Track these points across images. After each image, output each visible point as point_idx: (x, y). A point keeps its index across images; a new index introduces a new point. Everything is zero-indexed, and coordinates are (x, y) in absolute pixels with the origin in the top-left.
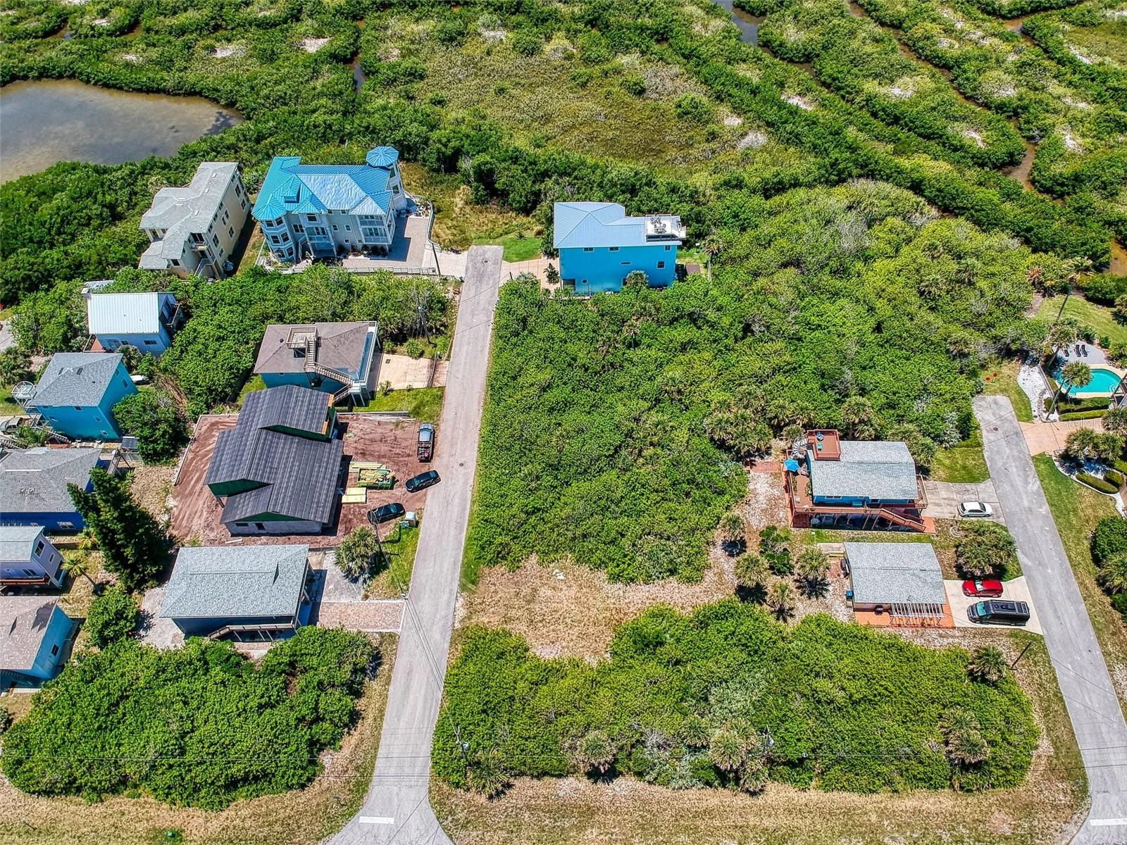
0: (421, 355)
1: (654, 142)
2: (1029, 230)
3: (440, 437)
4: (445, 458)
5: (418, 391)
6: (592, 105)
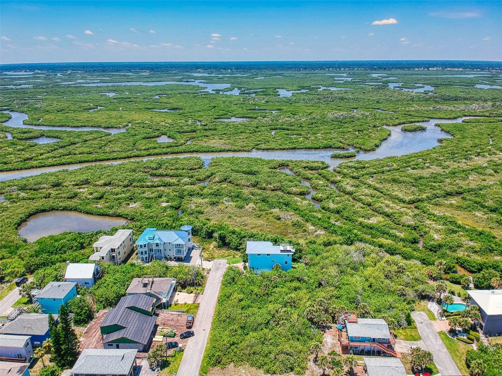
0: (192, 292)
1: (284, 232)
2: (424, 260)
3: (196, 320)
4: (197, 327)
5: (189, 304)
6: (262, 222)
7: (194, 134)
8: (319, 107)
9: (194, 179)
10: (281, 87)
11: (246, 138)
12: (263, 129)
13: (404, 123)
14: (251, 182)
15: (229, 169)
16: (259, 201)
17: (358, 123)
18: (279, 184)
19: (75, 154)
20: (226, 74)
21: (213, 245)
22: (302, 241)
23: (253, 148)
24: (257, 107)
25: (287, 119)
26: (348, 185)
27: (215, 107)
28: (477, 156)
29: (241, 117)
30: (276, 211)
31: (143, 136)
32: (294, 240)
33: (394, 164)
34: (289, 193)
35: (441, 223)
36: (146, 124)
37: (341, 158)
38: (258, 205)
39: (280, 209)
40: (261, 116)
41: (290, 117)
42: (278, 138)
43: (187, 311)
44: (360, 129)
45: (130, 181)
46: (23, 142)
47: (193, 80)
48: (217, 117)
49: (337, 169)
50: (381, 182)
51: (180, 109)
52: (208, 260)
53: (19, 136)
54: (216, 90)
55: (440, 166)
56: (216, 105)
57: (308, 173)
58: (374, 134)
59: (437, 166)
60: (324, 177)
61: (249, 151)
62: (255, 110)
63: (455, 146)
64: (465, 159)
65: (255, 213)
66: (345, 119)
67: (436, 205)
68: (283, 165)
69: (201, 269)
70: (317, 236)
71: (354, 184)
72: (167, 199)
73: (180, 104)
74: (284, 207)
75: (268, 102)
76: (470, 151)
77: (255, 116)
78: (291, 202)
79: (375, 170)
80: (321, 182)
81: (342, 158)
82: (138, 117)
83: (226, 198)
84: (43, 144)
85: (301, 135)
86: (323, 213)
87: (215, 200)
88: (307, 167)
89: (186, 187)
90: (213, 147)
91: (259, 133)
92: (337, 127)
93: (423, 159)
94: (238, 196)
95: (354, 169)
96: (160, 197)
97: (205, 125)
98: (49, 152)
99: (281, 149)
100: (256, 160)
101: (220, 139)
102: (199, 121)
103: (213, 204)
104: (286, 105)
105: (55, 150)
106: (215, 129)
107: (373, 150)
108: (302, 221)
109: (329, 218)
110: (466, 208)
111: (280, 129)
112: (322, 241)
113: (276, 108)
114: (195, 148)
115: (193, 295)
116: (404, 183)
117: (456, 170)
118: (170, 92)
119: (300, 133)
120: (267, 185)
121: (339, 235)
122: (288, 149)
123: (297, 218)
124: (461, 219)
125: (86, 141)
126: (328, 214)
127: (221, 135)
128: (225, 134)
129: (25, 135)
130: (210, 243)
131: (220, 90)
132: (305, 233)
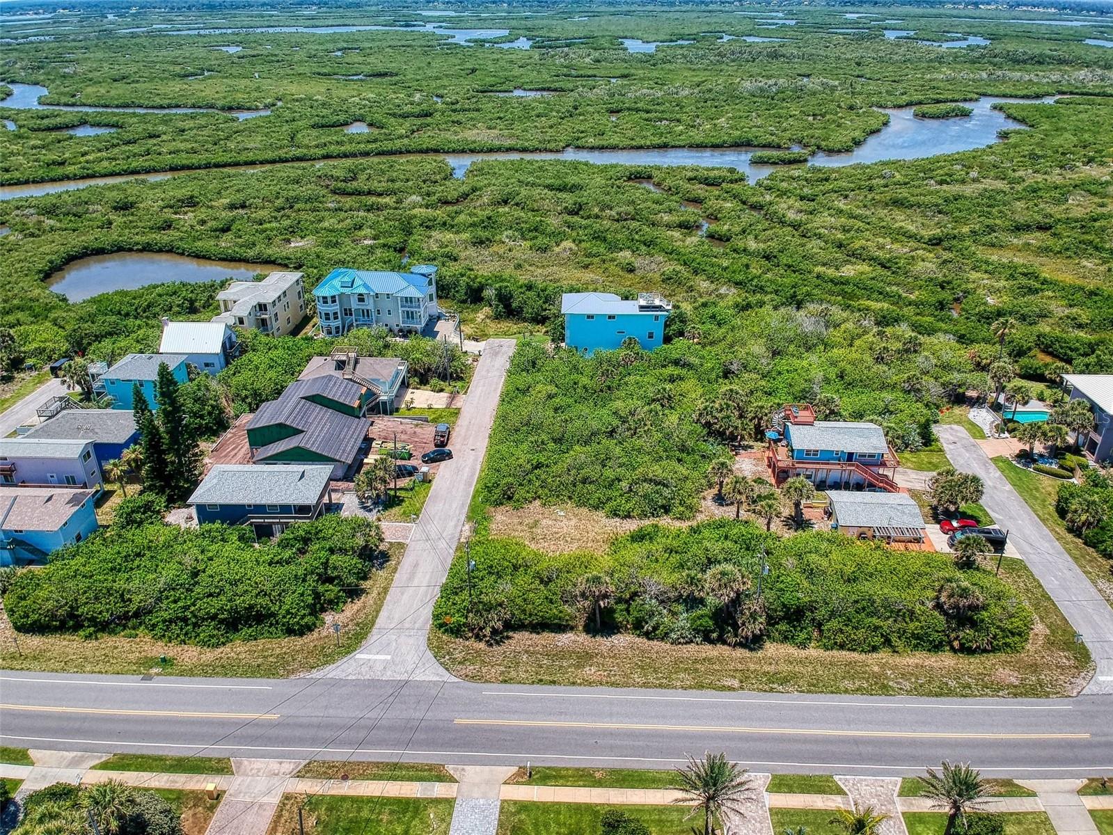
0: (440, 391)
2: (962, 336)
3: (454, 434)
4: (458, 447)
5: (437, 409)
6: (592, 276)
7: (429, 120)
8: (721, 71)
9: (434, 198)
10: (629, 34)
11: (551, 127)
12: (591, 109)
13: (920, 103)
14: (564, 205)
15: (513, 180)
16: (584, 238)
17: (814, 101)
18: (630, 209)
19: (160, 154)
20: (498, 11)
21: (482, 313)
23: (568, 146)
24: (573, 72)
25: (645, 91)
26: (790, 209)
27: (474, 71)
28: (1088, 163)
29: (537, 90)
30: (624, 255)
31: (312, 121)
33: (896, 174)
34: (653, 224)
35: (1003, 276)
36: (317, 101)
37: (774, 163)
38: (583, 245)
39: (633, 252)
40: (584, 86)
41: (652, 88)
42: (625, 126)
43: (435, 421)
44: (818, 112)
45: (287, 199)
46: (41, 135)
47: (421, 23)
48: (480, 88)
49: (765, 182)
50: (865, 206)
51: (392, 75)
52: (475, 339)
53: (32, 123)
54: (476, 41)
55: (1003, 179)
56: (477, 67)
57: (699, 190)
58: (851, 121)
59: (997, 178)
60: (735, 197)
61: (557, 151)
62: (569, 76)
63: (1038, 144)
64: (1061, 167)
65: (577, 260)
66: (783, 92)
67: (993, 245)
68: (639, 176)
69: (460, 351)
71: (804, 208)
72: (373, 232)
73: (393, 66)
74: (643, 248)
75: (599, 61)
76: (1072, 153)
77: (570, 86)
78: (658, 240)
79: (852, 185)
80: (729, 205)
81: (777, 164)
82: (296, 89)
83: (509, 232)
84: (85, 137)
85: (678, 121)
87: (483, 235)
88: (695, 178)
89: (416, 211)
90: (474, 142)
91: (581, 118)
92: (764, 107)
93: (964, 166)
94: (536, 230)
95: (805, 183)
96: (359, 227)
97: (453, 104)
98: (100, 151)
99: (632, 148)
100: (575, 166)
101: (490, 128)
102: (437, 96)
103: (479, 243)
104: (643, 68)
105: (114, 146)
106: (478, 110)
107: (848, 150)
108: (685, 273)
109: (747, 266)
110: (1060, 252)
111: (629, 109)
113: (618, 73)
114: (433, 144)
115: (444, 395)
116: (919, 207)
117: (1041, 185)
118: (367, 45)
119: (678, 116)
120: (602, 210)
122: (648, 147)
123: (673, 268)
124: (1049, 269)
125: (183, 131)
126: (745, 260)
127: (491, 120)
128: (500, 118)
129: (46, 122)
130: (477, 310)
131: (484, 41)
132: (691, 294)
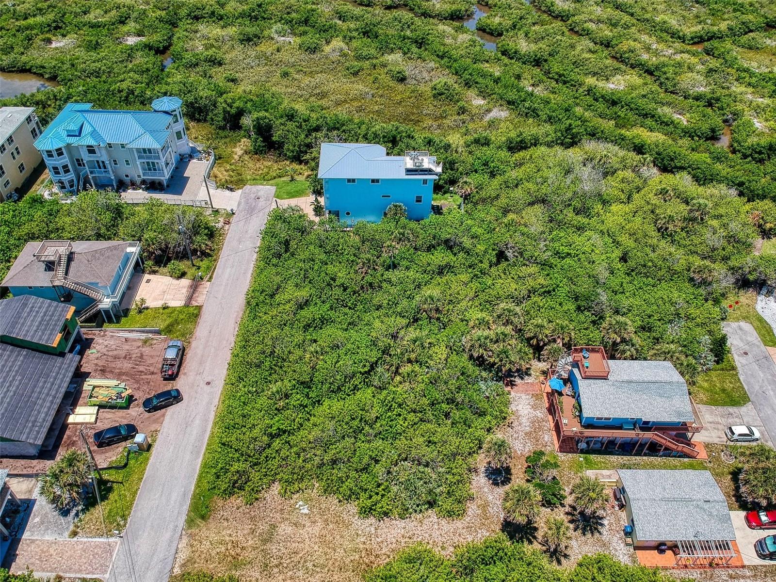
0: (183, 275)
1: (413, 114)
2: (741, 184)
3: (189, 354)
5: (174, 309)
6: (361, 87)
16: (355, 34)
21: (240, 147)
22: (455, 139)
30: (395, 58)
32: (436, 135)
34: (425, 15)
38: (354, 44)
39: (405, 54)
52: (227, 188)
65: (347, 64)
69: (209, 212)
70: (492, 124)
72: (137, 26)
74: (414, 49)
78: (430, 38)
83: (279, 24)
86: (506, 65)
87: (251, 30)
94: (306, 22)
96: (123, 21)
103: (247, 40)
108: (456, 86)
109: (518, 77)
112: (504, 139)
115: (185, 282)
121: (545, 121)
123: (445, 79)
126: (516, 67)
130: (235, 142)
132: (462, 117)
